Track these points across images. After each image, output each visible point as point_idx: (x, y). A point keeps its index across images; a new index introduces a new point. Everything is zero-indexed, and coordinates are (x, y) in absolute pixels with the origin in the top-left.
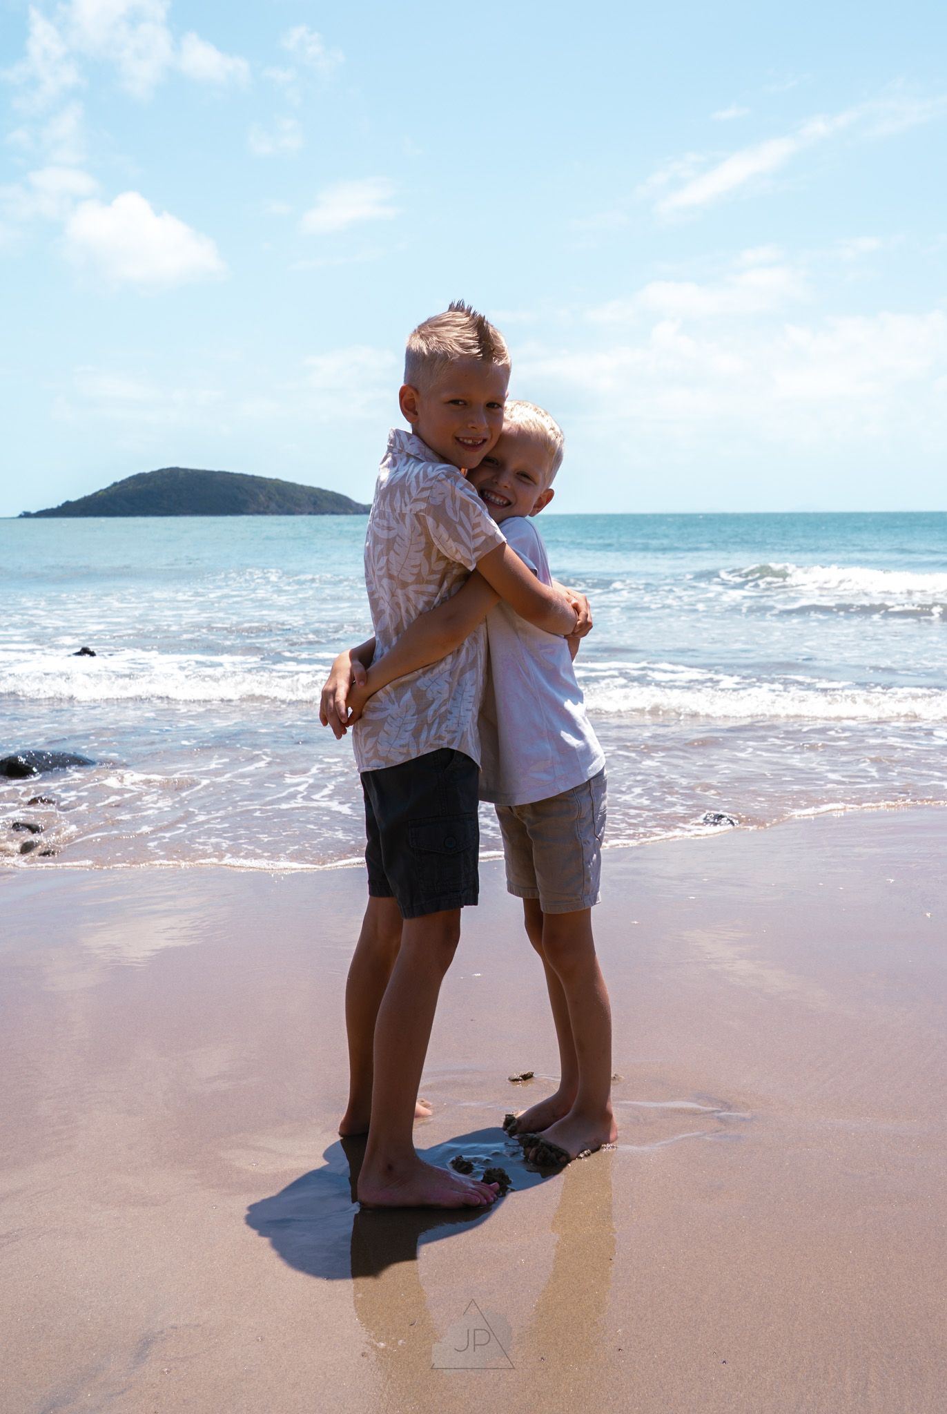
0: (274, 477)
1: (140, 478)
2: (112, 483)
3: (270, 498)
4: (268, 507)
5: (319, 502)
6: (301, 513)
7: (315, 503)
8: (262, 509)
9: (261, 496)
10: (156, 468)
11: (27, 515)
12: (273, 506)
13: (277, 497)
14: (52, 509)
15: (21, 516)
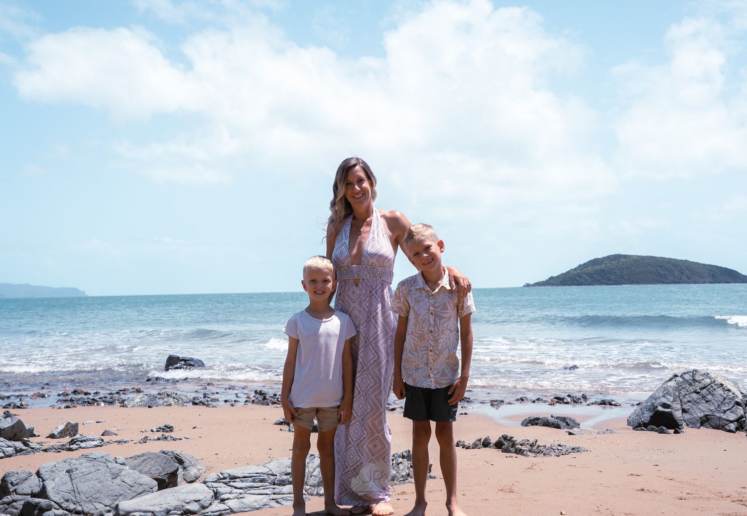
0: (684, 259)
1: (595, 262)
2: (578, 265)
3: (682, 273)
4: (681, 279)
5: (716, 275)
6: (704, 283)
7: (713, 276)
8: (677, 280)
9: (676, 272)
10: (605, 256)
11: (528, 285)
12: (684, 278)
13: (687, 272)
14: (543, 281)
15: (524, 286)
